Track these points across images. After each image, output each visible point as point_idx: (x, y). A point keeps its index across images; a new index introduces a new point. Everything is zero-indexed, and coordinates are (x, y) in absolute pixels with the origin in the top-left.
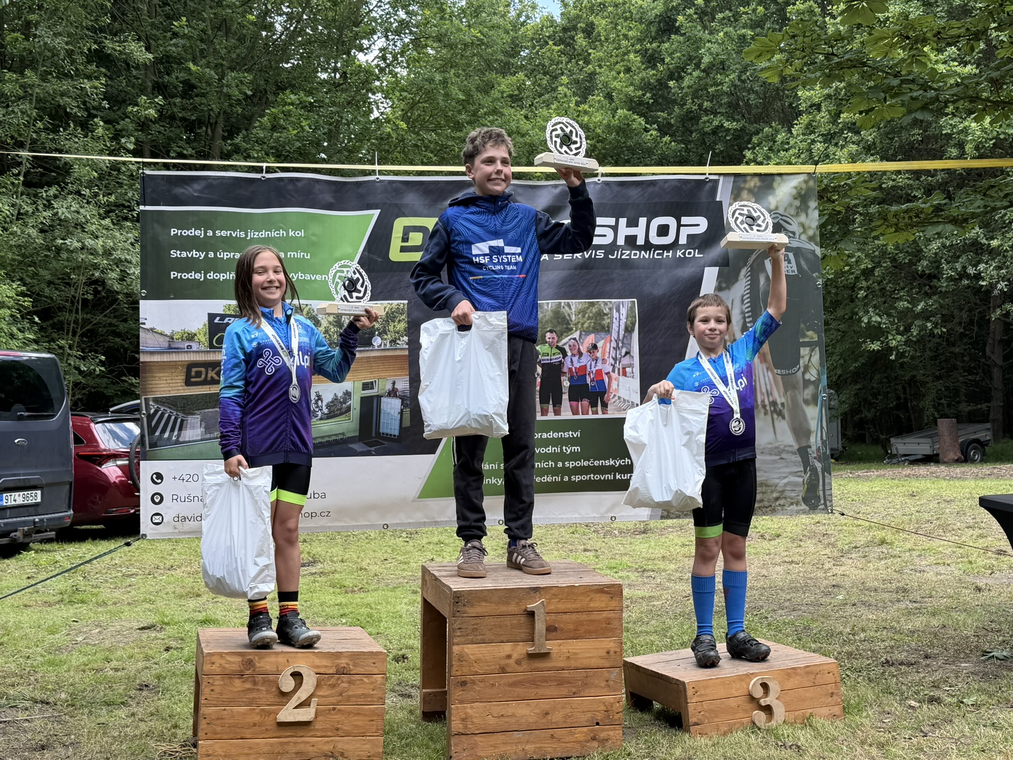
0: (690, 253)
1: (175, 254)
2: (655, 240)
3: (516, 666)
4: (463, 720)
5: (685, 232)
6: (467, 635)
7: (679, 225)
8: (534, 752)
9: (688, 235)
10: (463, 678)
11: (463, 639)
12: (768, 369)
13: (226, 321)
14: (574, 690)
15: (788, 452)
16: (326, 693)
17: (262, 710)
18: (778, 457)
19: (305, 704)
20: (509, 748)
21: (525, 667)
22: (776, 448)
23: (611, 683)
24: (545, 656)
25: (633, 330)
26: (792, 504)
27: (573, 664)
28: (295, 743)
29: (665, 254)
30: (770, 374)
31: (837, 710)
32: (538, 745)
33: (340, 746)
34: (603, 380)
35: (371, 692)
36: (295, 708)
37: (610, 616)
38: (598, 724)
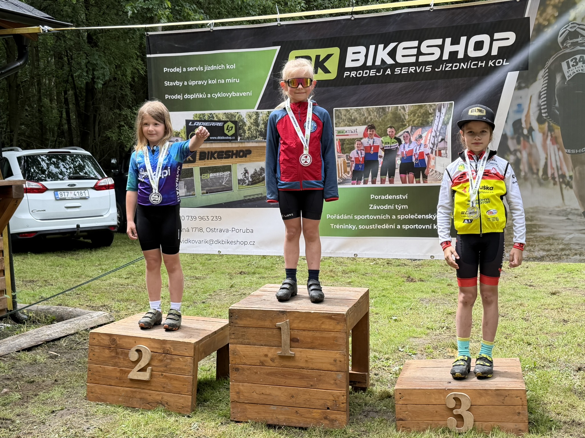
0: (499, 62)
1: (167, 84)
2: (472, 53)
3: (271, 362)
4: (238, 393)
5: (496, 45)
6: (239, 339)
7: (492, 40)
8: (285, 421)
9: (499, 47)
10: (237, 366)
11: (236, 341)
12: (559, 149)
13: (195, 124)
14: (312, 383)
15: (574, 214)
16: (157, 365)
17: (121, 370)
18: (564, 218)
19: (143, 370)
20: (267, 415)
21: (277, 363)
22: (563, 210)
23: (338, 382)
24: (290, 358)
25: (448, 123)
26: (576, 254)
27: (311, 366)
28: (140, 392)
29: (480, 64)
30: (561, 153)
31: (523, 426)
32: (286, 417)
33: (165, 398)
34: (424, 160)
35: (184, 367)
36: (138, 371)
37: (336, 335)
38: (328, 408)
